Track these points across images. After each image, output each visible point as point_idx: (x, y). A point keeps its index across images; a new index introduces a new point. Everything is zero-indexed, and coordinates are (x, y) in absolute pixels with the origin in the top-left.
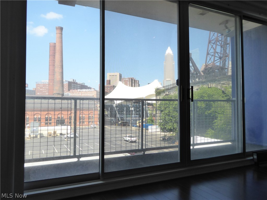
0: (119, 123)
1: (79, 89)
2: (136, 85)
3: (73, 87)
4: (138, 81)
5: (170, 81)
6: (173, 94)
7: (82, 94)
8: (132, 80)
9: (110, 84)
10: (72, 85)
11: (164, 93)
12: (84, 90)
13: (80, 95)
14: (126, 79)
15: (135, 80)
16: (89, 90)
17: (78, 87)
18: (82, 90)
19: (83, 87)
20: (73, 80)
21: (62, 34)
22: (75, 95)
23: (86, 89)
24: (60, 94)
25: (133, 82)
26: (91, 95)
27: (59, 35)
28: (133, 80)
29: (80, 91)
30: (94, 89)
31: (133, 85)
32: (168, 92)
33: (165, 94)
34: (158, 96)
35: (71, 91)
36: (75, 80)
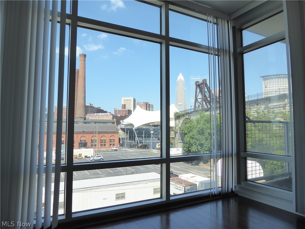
0: (139, 145)
1: (96, 113)
2: (150, 109)
3: (90, 111)
4: (152, 106)
5: (182, 105)
6: (193, 118)
7: (98, 118)
8: (146, 104)
9: (125, 108)
10: (89, 109)
11: (184, 116)
12: (101, 114)
13: (97, 118)
14: (141, 103)
15: (149, 105)
16: (105, 114)
17: (95, 111)
18: (99, 114)
19: (100, 111)
20: (90, 104)
21: (85, 61)
22: (92, 118)
23: (103, 113)
24: (83, 118)
25: (148, 106)
26: (107, 118)
27: (83, 62)
28: (148, 105)
29: (97, 115)
30: (110, 113)
31: (148, 109)
32: (188, 116)
33: (184, 118)
34: (177, 120)
35: (88, 115)
36: (92, 104)
